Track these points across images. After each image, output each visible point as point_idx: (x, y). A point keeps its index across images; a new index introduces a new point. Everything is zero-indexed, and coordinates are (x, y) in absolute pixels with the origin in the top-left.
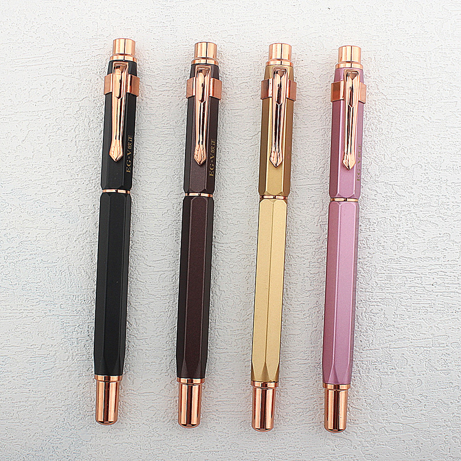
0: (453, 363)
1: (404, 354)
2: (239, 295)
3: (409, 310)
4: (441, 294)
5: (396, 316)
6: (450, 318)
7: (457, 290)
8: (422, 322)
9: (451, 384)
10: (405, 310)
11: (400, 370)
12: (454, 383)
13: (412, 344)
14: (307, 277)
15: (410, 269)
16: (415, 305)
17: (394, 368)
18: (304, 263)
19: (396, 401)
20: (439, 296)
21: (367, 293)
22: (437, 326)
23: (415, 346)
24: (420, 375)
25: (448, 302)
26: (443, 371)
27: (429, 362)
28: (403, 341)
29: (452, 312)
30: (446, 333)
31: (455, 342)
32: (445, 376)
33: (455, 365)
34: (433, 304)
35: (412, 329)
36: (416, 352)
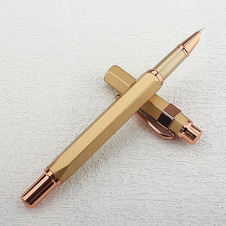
0: (186, 215)
1: (145, 205)
2: (21, 154)
3: (150, 172)
4: (176, 162)
5: (140, 176)
6: (183, 180)
7: (188, 161)
8: (161, 182)
10: (148, 172)
11: (142, 217)
13: (153, 198)
15: (152, 144)
16: (156, 169)
17: (137, 215)
18: (72, 134)
20: (174, 164)
21: (119, 158)
22: (172, 185)
23: (155, 199)
24: (158, 222)
25: (181, 169)
26: (177, 221)
27: (166, 213)
28: (145, 195)
29: (185, 176)
30: (180, 191)
31: (187, 199)
32: (179, 224)
33: (187, 216)
34: (170, 169)
35: (153, 187)
36: (156, 204)
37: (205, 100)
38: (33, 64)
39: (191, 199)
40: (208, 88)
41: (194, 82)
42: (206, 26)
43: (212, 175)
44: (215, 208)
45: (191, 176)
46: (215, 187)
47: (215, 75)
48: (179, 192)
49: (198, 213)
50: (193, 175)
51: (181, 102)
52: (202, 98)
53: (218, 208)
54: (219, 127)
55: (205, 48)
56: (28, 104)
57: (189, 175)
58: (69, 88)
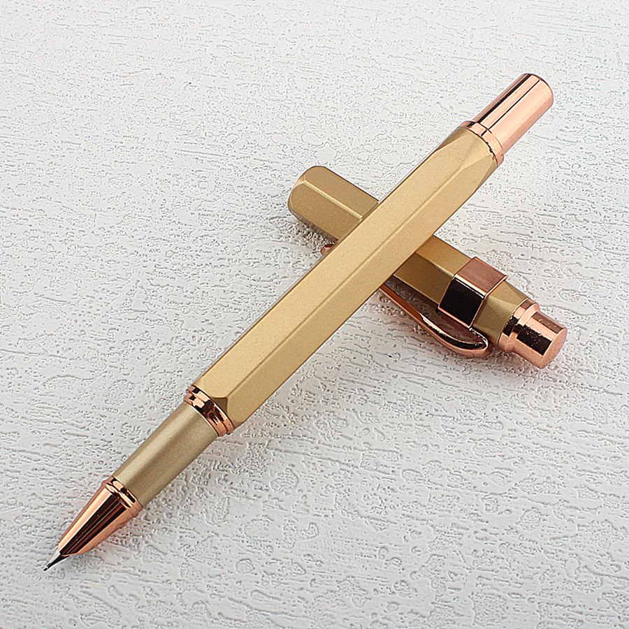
0: (400, 510)
1: (293, 466)
3: (329, 387)
4: (405, 376)
5: (298, 392)
6: (413, 422)
7: (439, 377)
8: (351, 416)
9: (383, 552)
10: (321, 386)
11: (277, 494)
12: (390, 550)
13: (319, 451)
14: (142, 288)
16: (344, 382)
17: (264, 487)
18: (145, 264)
19: (250, 555)
20: (399, 377)
22: (380, 429)
23: (324, 456)
24: (318, 515)
25: (415, 393)
26: (372, 520)
27: (346, 495)
28: (301, 441)
29: (421, 414)
30: (398, 449)
31: (413, 470)
32: (374, 531)
33: (403, 515)
34: (384, 389)
35: (326, 424)
36: (323, 468)
37: (523, 237)
38: (91, 90)
39: (423, 473)
40: (538, 210)
41: (503, 189)
42: (567, 66)
43: (498, 424)
44: (488, 507)
45: (440, 416)
46: (501, 454)
47: (564, 182)
48: (395, 449)
49: (435, 511)
50: (446, 414)
51: (453, 232)
52: (515, 230)
53: (495, 509)
54: (545, 308)
55: (552, 114)
56: (52, 180)
57: (435, 414)
58: (166, 157)
